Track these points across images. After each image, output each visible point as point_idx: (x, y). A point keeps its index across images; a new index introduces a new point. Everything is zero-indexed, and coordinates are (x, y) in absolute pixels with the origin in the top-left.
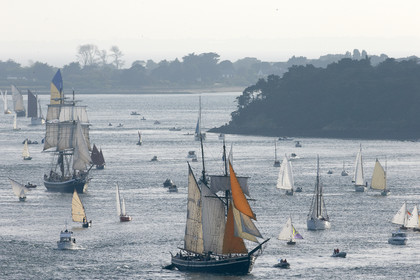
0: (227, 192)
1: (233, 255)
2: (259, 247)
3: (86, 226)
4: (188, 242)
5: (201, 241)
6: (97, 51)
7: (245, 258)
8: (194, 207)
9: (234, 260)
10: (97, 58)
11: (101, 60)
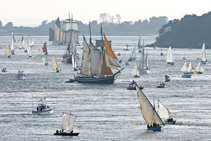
0: (102, 48)
1: (105, 76)
2: (119, 72)
3: (58, 72)
4: (83, 71)
5: (89, 70)
6: (109, 16)
7: (112, 77)
8: (86, 55)
9: (106, 78)
10: (109, 20)
11: (111, 21)
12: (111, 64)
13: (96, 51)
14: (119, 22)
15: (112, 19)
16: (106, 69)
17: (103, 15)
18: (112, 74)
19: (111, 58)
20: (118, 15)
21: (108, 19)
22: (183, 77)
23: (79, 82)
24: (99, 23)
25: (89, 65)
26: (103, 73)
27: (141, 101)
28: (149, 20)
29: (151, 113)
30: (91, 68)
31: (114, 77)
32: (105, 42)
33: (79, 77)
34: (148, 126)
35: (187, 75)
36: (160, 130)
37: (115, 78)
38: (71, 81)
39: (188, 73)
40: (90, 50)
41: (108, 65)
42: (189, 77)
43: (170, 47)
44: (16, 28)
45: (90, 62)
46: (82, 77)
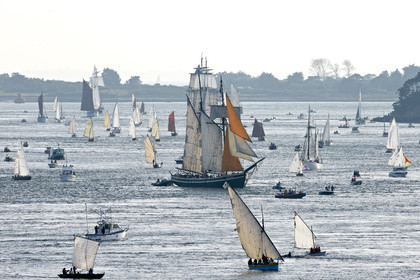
0: (224, 119)
1: (229, 173)
2: (255, 165)
3: (156, 166)
4: (187, 163)
5: (199, 162)
6: (329, 65)
7: (241, 175)
8: (193, 133)
9: (230, 177)
10: (329, 72)
11: (334, 74)
12: (240, 150)
13: (212, 127)
14: (348, 74)
15: (336, 71)
16: (230, 161)
17: (318, 63)
18: (242, 169)
19: (240, 140)
20: (347, 63)
21: (328, 70)
22: (390, 175)
23: (180, 185)
24: (306, 78)
25: (199, 153)
26: (226, 168)
27: (239, 216)
28: (402, 72)
29: (258, 238)
30: (201, 158)
31: (245, 175)
32: (229, 108)
33: (181, 176)
34: (250, 262)
35: (400, 172)
36: (276, 270)
37: (247, 177)
38: (165, 183)
39: (401, 169)
40: (200, 125)
41: (234, 151)
42: (404, 175)
43: (394, 121)
44: (147, 86)
45: (201, 146)
46: (185, 176)
